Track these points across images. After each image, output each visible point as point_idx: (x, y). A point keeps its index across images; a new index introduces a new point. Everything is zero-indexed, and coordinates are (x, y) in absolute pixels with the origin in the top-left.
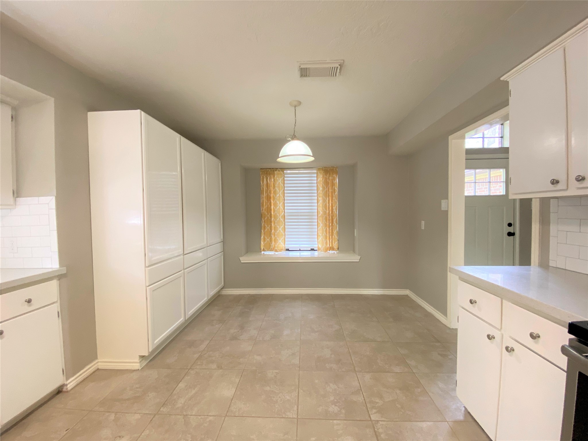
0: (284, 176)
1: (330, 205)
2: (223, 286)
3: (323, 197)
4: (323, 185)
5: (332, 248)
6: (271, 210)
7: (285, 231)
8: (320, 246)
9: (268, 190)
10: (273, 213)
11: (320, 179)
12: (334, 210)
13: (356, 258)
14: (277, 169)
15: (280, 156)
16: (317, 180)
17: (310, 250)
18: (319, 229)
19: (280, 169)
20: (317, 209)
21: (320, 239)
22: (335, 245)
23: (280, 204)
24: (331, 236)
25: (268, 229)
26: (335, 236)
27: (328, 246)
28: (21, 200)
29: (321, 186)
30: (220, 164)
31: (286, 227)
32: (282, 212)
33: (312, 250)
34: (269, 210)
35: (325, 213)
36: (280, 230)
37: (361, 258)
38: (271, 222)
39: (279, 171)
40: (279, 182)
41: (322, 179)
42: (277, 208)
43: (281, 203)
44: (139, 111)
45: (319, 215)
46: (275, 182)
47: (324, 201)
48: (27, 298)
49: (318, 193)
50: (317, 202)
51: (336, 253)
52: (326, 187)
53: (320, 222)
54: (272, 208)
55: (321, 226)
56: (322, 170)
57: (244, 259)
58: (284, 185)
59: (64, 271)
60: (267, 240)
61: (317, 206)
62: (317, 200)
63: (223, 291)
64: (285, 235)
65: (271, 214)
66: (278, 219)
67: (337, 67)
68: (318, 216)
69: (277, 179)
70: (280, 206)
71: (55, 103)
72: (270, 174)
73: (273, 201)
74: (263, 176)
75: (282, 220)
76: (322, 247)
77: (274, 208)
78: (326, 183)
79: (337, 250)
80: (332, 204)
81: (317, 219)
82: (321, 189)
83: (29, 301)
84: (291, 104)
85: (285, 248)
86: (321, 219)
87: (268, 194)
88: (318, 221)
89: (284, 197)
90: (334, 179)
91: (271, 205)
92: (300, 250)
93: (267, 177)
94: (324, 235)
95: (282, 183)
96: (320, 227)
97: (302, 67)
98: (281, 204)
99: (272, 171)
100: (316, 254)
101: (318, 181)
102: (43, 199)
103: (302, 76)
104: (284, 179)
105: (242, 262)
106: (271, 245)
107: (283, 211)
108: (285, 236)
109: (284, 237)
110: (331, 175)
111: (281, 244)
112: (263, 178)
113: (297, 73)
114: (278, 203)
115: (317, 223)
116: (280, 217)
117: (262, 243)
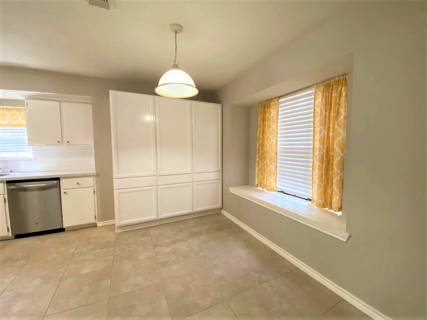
0: (279, 106)
3: (320, 126)
7: (277, 169)
9: (263, 124)
11: (320, 99)
17: (307, 199)
19: (274, 99)
20: (314, 144)
21: (316, 188)
23: (273, 139)
25: (262, 165)
31: (277, 165)
32: (275, 147)
34: (263, 145)
35: (320, 150)
36: (272, 168)
38: (264, 158)
39: (274, 101)
42: (270, 143)
46: (270, 115)
52: (324, 111)
56: (323, 85)
57: (232, 190)
58: (278, 117)
59: (97, 173)
60: (261, 176)
61: (314, 139)
62: (314, 132)
63: (222, 211)
64: (277, 173)
66: (271, 156)
69: (271, 111)
70: (273, 142)
72: (265, 107)
73: (267, 136)
75: (275, 157)
81: (313, 158)
85: (276, 188)
87: (263, 128)
88: (313, 161)
91: (264, 140)
92: (295, 196)
93: (263, 110)
95: (276, 114)
105: (230, 192)
108: (277, 175)
114: (271, 137)
116: (273, 153)
117: (256, 178)
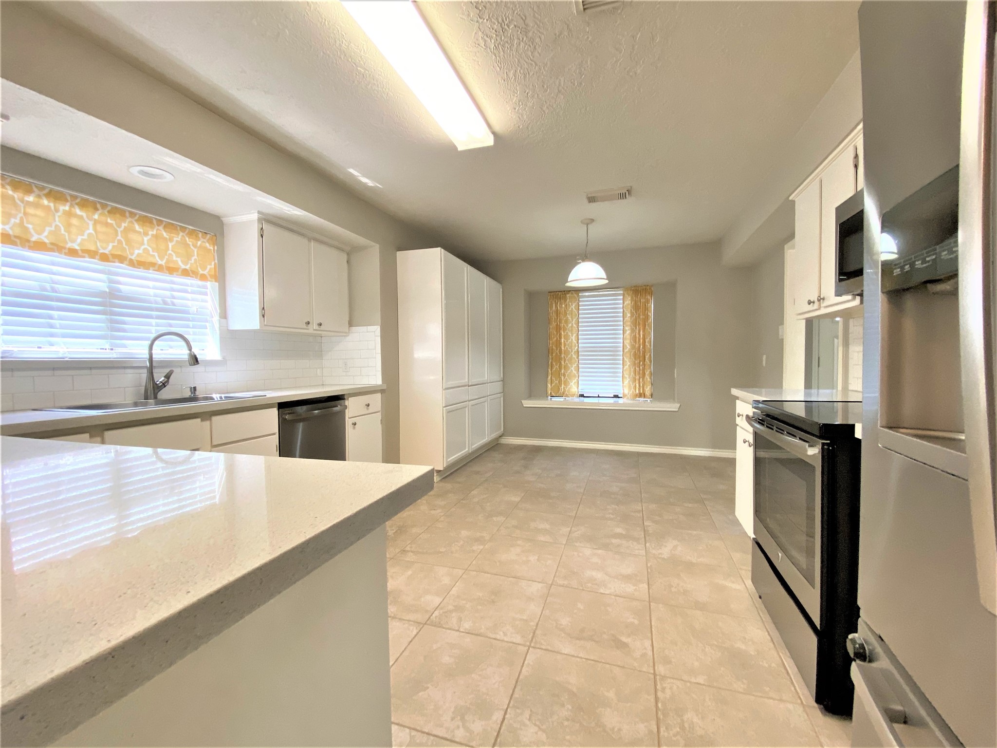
0: (579, 300)
1: (642, 336)
2: (502, 433)
3: (631, 326)
4: (631, 310)
5: (642, 395)
6: (560, 343)
7: (578, 371)
8: (626, 391)
9: (557, 318)
10: (563, 348)
11: (628, 302)
12: (647, 344)
13: (673, 407)
14: (570, 291)
15: (569, 280)
16: (623, 303)
17: (613, 396)
18: (625, 368)
19: (573, 292)
20: (623, 342)
21: (626, 382)
22: (648, 390)
23: (572, 336)
24: (641, 379)
25: (556, 368)
26: (647, 379)
27: (637, 392)
28: (354, 329)
29: (629, 310)
30: (501, 290)
31: (580, 366)
32: (575, 346)
33: (616, 396)
34: (559, 343)
35: (633, 347)
36: (572, 370)
37: (680, 406)
38: (560, 359)
39: (572, 294)
40: (572, 309)
41: (630, 302)
42: (569, 341)
43: (574, 335)
44: (439, 248)
45: (625, 351)
46: (566, 309)
47: (633, 331)
48: (367, 403)
49: (625, 321)
50: (623, 333)
51: (649, 401)
52: (635, 313)
53: (627, 360)
54: (562, 341)
55: (628, 365)
56: (631, 290)
57: (527, 403)
58: (578, 312)
59: (385, 387)
60: (555, 382)
61: (623, 338)
62: (623, 331)
63: (502, 440)
64: (578, 376)
65: (561, 349)
66: (570, 356)
67: (625, 193)
68: (623, 351)
69: (569, 304)
70: (572, 339)
71: (380, 248)
72: (560, 298)
73: (564, 332)
74: (552, 302)
75: (575, 357)
76: (628, 393)
77: (564, 341)
78: (636, 307)
79: (650, 397)
80: (644, 336)
81: (623, 356)
82: (629, 315)
83: (368, 405)
84: (582, 222)
85: (578, 393)
86: (628, 355)
87: (557, 323)
88: (623, 358)
89: (578, 328)
90: (648, 301)
91: (560, 338)
92: (599, 397)
93: (557, 301)
94: (631, 376)
95: (575, 309)
96: (627, 367)
97: (589, 196)
98: (574, 337)
99: (563, 294)
100: (620, 401)
101: (624, 305)
102: (371, 328)
103: (590, 202)
104: (579, 303)
105: (524, 406)
106: (561, 388)
107: (577, 345)
109: (577, 378)
110: (644, 296)
111: (574, 389)
112: (552, 304)
113: (586, 201)
114: (571, 335)
115: (623, 361)
116: (573, 353)
117: (549, 385)
